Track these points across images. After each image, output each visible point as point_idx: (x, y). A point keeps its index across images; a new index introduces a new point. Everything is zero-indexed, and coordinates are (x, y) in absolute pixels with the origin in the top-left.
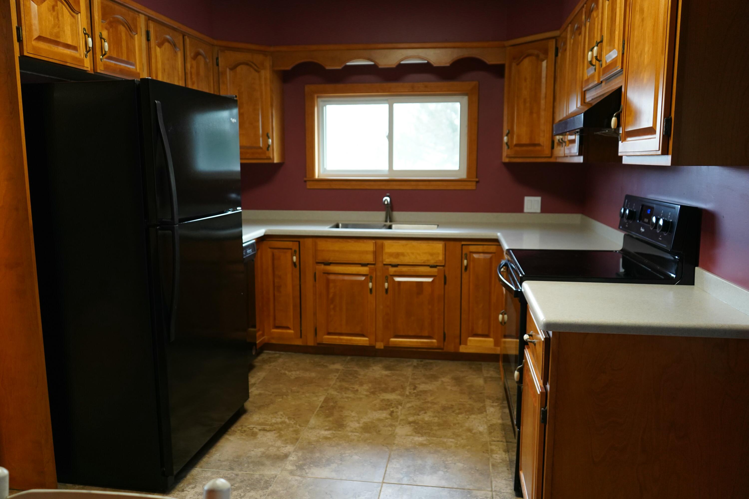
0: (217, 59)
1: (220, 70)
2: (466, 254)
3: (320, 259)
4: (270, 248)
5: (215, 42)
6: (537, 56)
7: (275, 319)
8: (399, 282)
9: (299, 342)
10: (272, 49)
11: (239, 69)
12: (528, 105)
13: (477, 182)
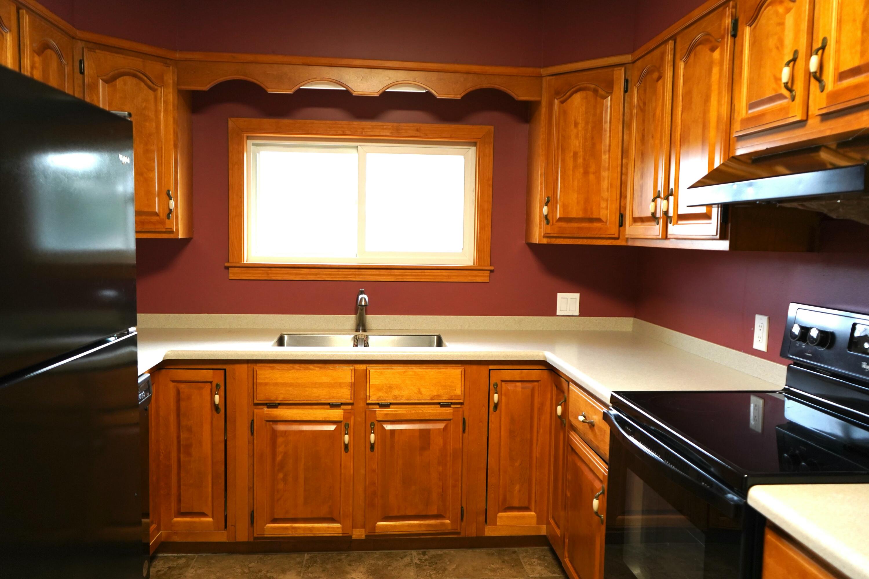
0: (81, 62)
1: (86, 80)
2: (496, 385)
3: (260, 397)
4: (173, 382)
5: (79, 34)
6: (595, 91)
7: (179, 501)
8: (393, 431)
9: (222, 537)
10: (178, 55)
11: (119, 82)
12: (580, 161)
13: (491, 271)
